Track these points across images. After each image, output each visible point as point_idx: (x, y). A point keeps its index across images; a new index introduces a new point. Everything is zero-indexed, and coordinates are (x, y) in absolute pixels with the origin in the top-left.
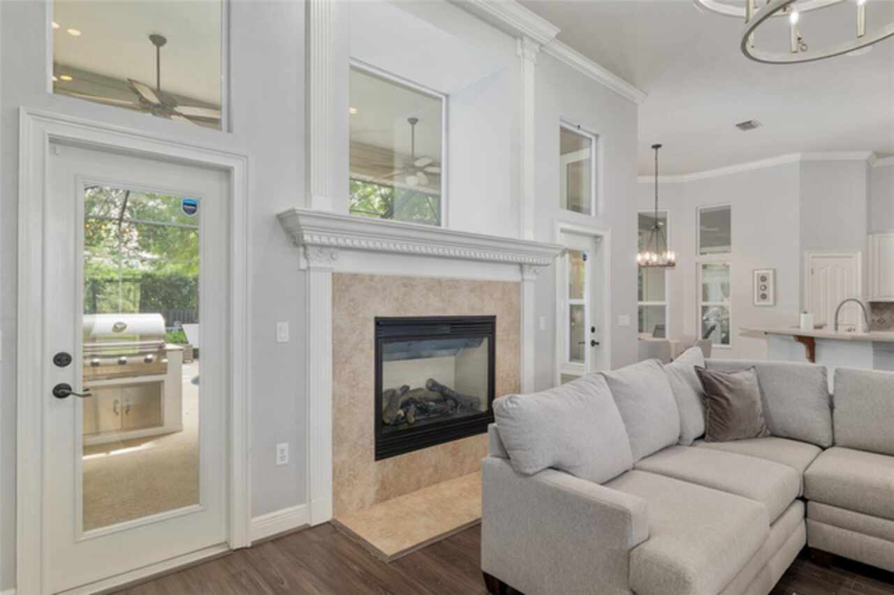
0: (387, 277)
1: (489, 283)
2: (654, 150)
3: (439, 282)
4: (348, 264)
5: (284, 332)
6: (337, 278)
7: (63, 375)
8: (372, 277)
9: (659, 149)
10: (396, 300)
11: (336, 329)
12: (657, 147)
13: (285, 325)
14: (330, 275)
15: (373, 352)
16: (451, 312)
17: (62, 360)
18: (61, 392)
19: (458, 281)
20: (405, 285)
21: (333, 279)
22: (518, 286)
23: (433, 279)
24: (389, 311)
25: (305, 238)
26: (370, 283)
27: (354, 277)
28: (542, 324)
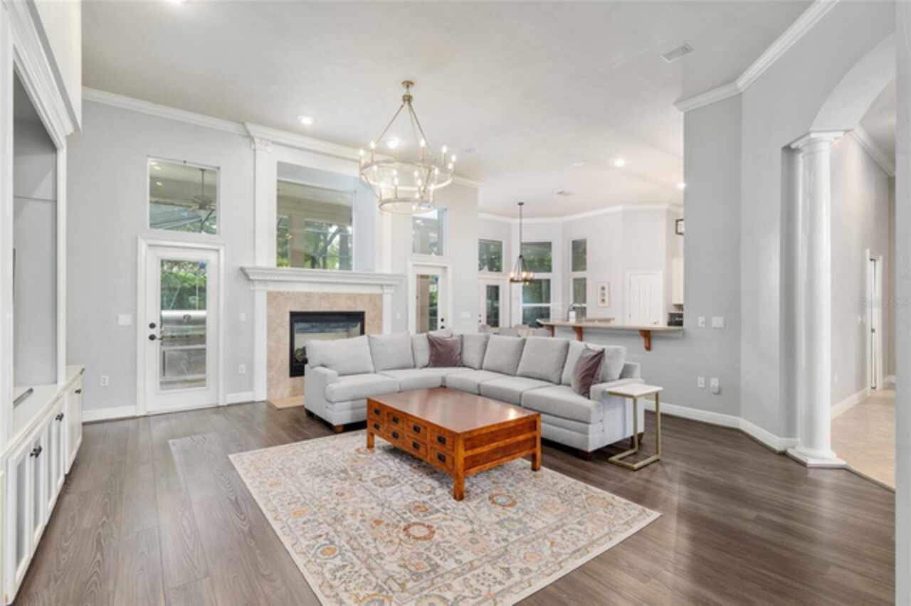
0: (297, 293)
1: (360, 295)
2: (519, 206)
3: (327, 295)
4: (273, 288)
5: (243, 317)
6: (269, 294)
7: (153, 332)
8: (288, 293)
9: (523, 206)
10: (301, 303)
11: (269, 317)
12: (521, 204)
13: (243, 314)
14: (265, 294)
15: (288, 327)
16: (336, 309)
17: (152, 326)
18: (152, 338)
19: (339, 294)
20: (306, 296)
21: (267, 294)
22: (380, 296)
23: (324, 294)
24: (297, 309)
25: (251, 277)
26: (287, 296)
27: (279, 293)
28: (399, 316)
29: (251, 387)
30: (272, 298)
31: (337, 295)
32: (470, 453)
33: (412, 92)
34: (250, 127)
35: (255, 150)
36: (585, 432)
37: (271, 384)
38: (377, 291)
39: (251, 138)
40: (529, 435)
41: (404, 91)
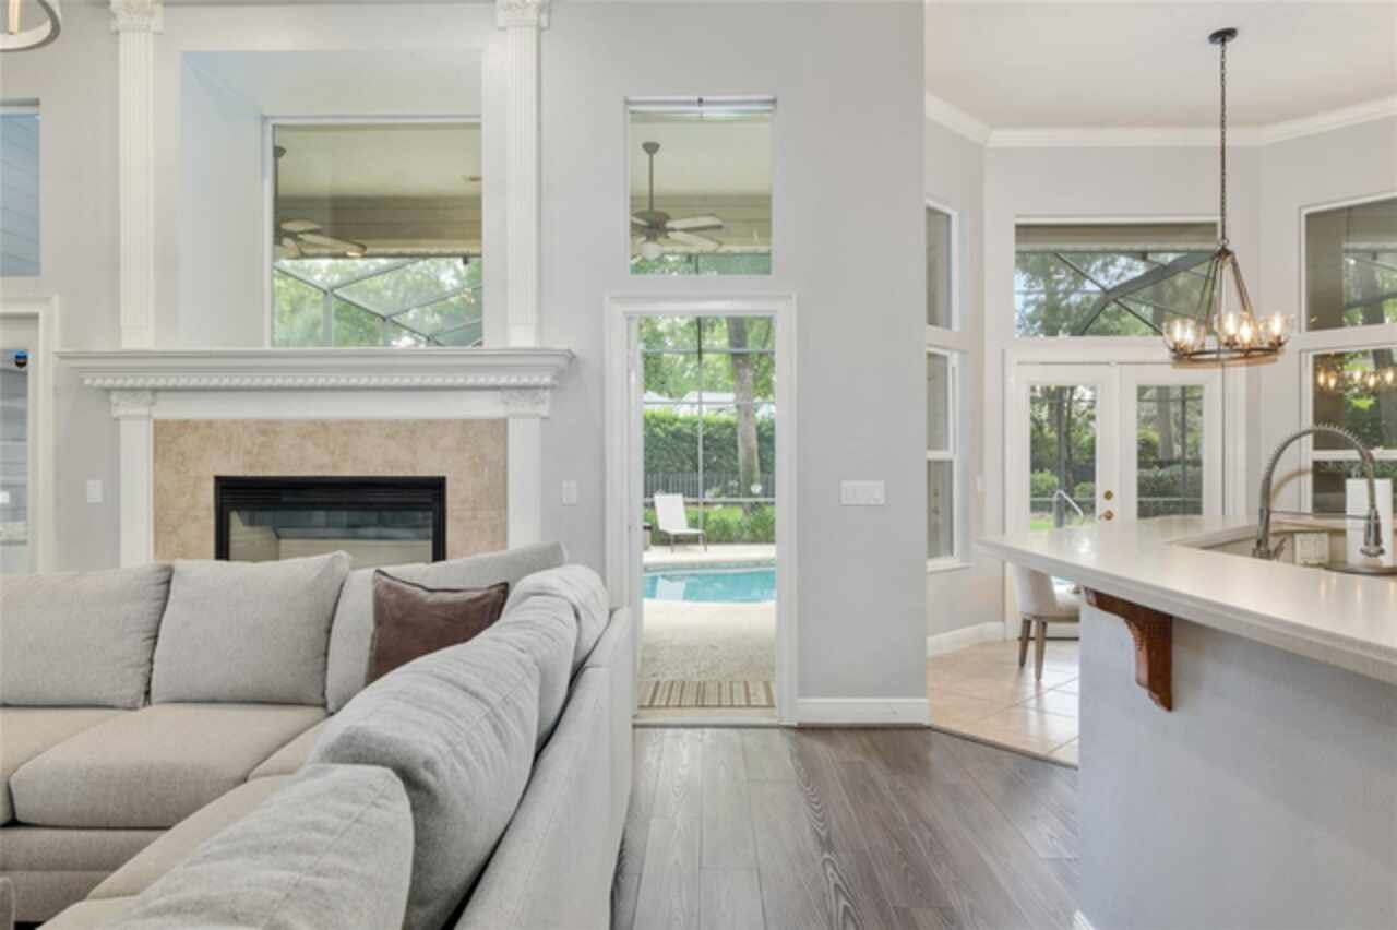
0: (234, 422)
1: (430, 423)
3: (324, 425)
5: (95, 491)
6: (160, 427)
8: (210, 424)
10: (248, 452)
11: (158, 490)
12: (1223, 36)
13: (98, 483)
14: (150, 425)
15: (211, 522)
16: (348, 470)
19: (360, 423)
20: (263, 433)
21: (155, 428)
22: (499, 427)
23: (313, 422)
24: (236, 468)
26: (208, 432)
27: (184, 424)
28: (571, 491)
30: (166, 436)
31: (354, 427)
38: (483, 407)
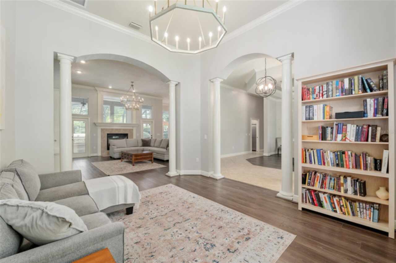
1: (127, 129)
3: (117, 129)
4: (102, 128)
10: (110, 131)
11: (101, 135)
14: (100, 129)
15: (107, 137)
22: (133, 129)
25: (97, 125)
26: (106, 130)
27: (104, 129)
29: (97, 152)
30: (102, 130)
31: (120, 129)
32: (136, 158)
33: (133, 84)
34: (96, 88)
35: (97, 93)
36: (164, 156)
37: (102, 152)
38: (131, 128)
39: (96, 90)
40: (151, 156)
41: (131, 84)
